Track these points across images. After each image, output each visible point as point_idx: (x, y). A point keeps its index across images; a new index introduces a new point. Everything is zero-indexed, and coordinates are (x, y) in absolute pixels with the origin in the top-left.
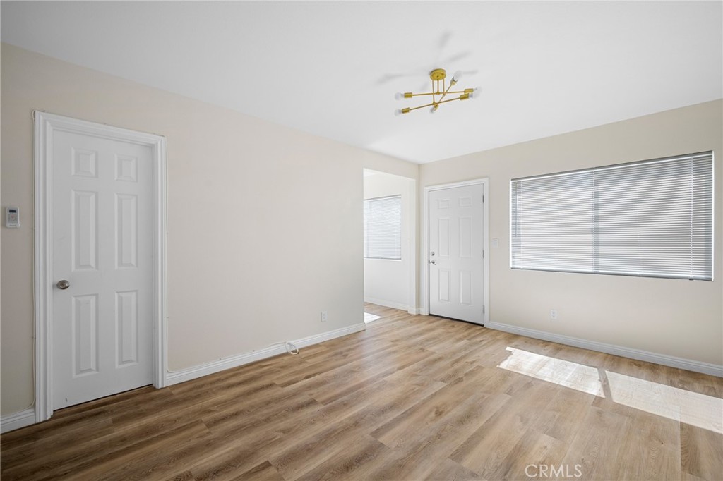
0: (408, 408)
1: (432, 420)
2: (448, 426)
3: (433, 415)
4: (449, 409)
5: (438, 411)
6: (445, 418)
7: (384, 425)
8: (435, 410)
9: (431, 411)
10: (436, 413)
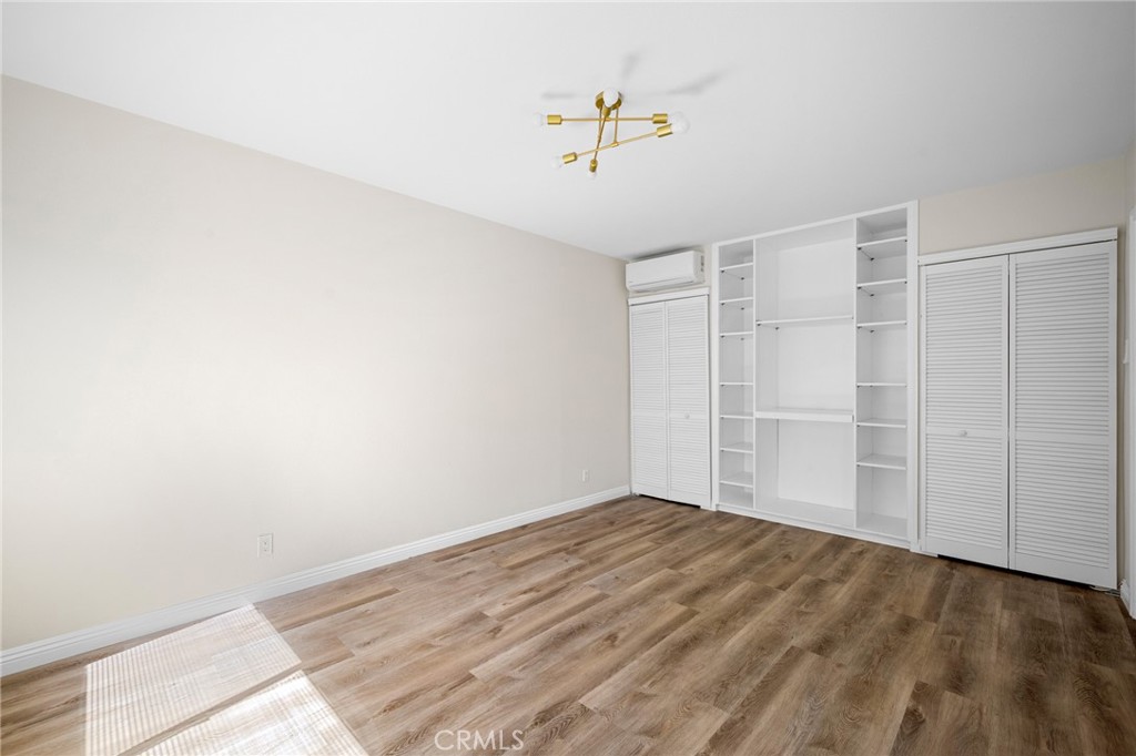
0: (659, 644)
1: (623, 628)
2: (603, 622)
3: (621, 635)
4: (594, 645)
5: (613, 642)
6: (605, 632)
7: (686, 622)
8: (617, 643)
9: (624, 641)
10: (616, 638)
